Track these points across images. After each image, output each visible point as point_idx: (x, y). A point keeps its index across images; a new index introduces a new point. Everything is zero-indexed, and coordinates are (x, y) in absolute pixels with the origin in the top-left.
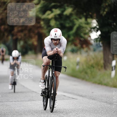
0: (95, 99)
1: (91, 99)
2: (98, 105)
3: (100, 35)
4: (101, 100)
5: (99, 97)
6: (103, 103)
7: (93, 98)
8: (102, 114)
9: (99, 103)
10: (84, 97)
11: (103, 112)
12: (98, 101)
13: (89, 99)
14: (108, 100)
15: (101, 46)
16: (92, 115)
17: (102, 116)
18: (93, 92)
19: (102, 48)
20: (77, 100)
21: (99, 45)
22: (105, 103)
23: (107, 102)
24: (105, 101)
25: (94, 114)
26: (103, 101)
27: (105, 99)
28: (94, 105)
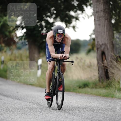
0: (20, 99)
1: (15, 99)
2: (23, 105)
3: (25, 33)
4: (26, 100)
5: (25, 97)
6: (28, 103)
7: (18, 98)
8: (27, 115)
9: (24, 103)
10: (9, 97)
11: (28, 112)
12: (23, 101)
13: (14, 99)
14: (33, 100)
15: (26, 45)
16: (17, 116)
17: (28, 116)
18: (18, 92)
19: (27, 47)
20: (1, 100)
21: (24, 44)
22: (30, 103)
23: (33, 102)
24: (30, 101)
25: (19, 115)
26: (29, 101)
27: (30, 99)
28: (18, 106)
